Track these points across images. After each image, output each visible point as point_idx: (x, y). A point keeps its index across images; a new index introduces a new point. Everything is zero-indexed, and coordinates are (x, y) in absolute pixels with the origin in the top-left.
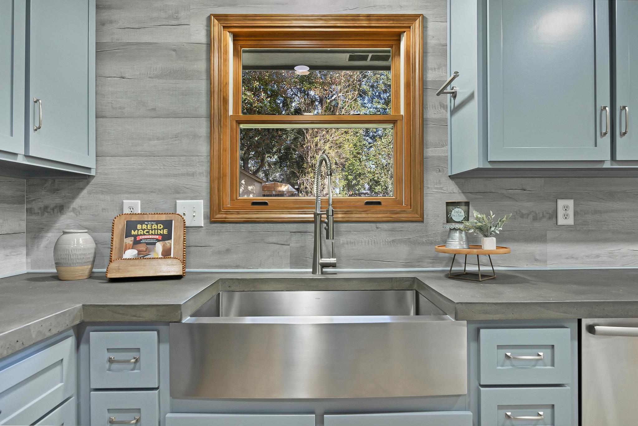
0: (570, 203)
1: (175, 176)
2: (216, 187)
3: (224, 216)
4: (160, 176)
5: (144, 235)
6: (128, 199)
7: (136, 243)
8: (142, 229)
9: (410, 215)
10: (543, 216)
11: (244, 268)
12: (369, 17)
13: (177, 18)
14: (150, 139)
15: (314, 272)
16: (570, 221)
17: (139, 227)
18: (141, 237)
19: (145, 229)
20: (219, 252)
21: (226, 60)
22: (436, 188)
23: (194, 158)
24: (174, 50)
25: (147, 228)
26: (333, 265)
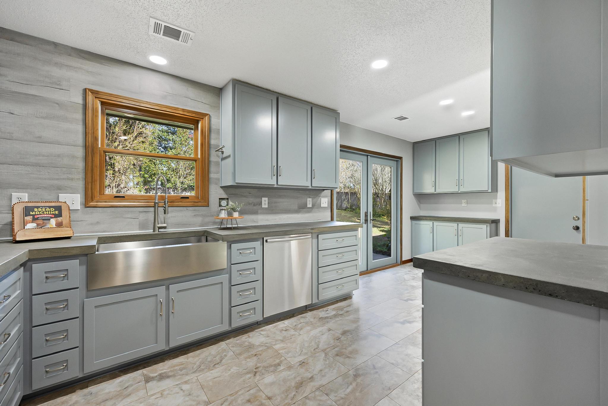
0: (267, 199)
1: (58, 179)
2: (90, 187)
3: (96, 203)
4: (45, 179)
5: (40, 214)
6: (16, 192)
7: (34, 219)
8: (38, 211)
9: (203, 204)
10: (257, 204)
11: (109, 232)
12: (183, 110)
13: (59, 85)
14: (36, 156)
15: (154, 231)
16: (266, 206)
17: (36, 210)
18: (38, 216)
19: (41, 211)
20: (92, 224)
21: (97, 116)
22: (215, 192)
23: (73, 170)
24: (58, 104)
25: (42, 210)
26: (165, 228)
